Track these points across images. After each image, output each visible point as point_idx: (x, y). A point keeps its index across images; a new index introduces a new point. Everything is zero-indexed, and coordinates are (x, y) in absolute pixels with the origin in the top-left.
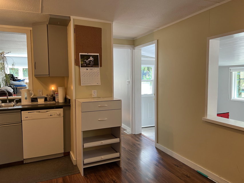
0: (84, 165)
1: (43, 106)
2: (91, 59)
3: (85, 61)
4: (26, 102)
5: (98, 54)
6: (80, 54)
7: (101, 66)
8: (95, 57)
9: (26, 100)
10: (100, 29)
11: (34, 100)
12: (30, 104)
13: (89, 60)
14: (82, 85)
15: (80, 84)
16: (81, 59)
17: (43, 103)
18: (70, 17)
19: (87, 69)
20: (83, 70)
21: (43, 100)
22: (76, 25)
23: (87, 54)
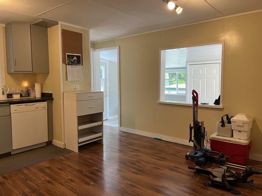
0: (79, 143)
2: (75, 58)
3: (71, 60)
4: (2, 98)
5: (80, 55)
6: (67, 54)
7: (82, 65)
8: (78, 57)
10: (81, 35)
13: (73, 59)
14: (68, 80)
15: (67, 79)
16: (68, 59)
18: (58, 22)
19: (72, 67)
20: (69, 67)
22: (63, 29)
23: (71, 54)
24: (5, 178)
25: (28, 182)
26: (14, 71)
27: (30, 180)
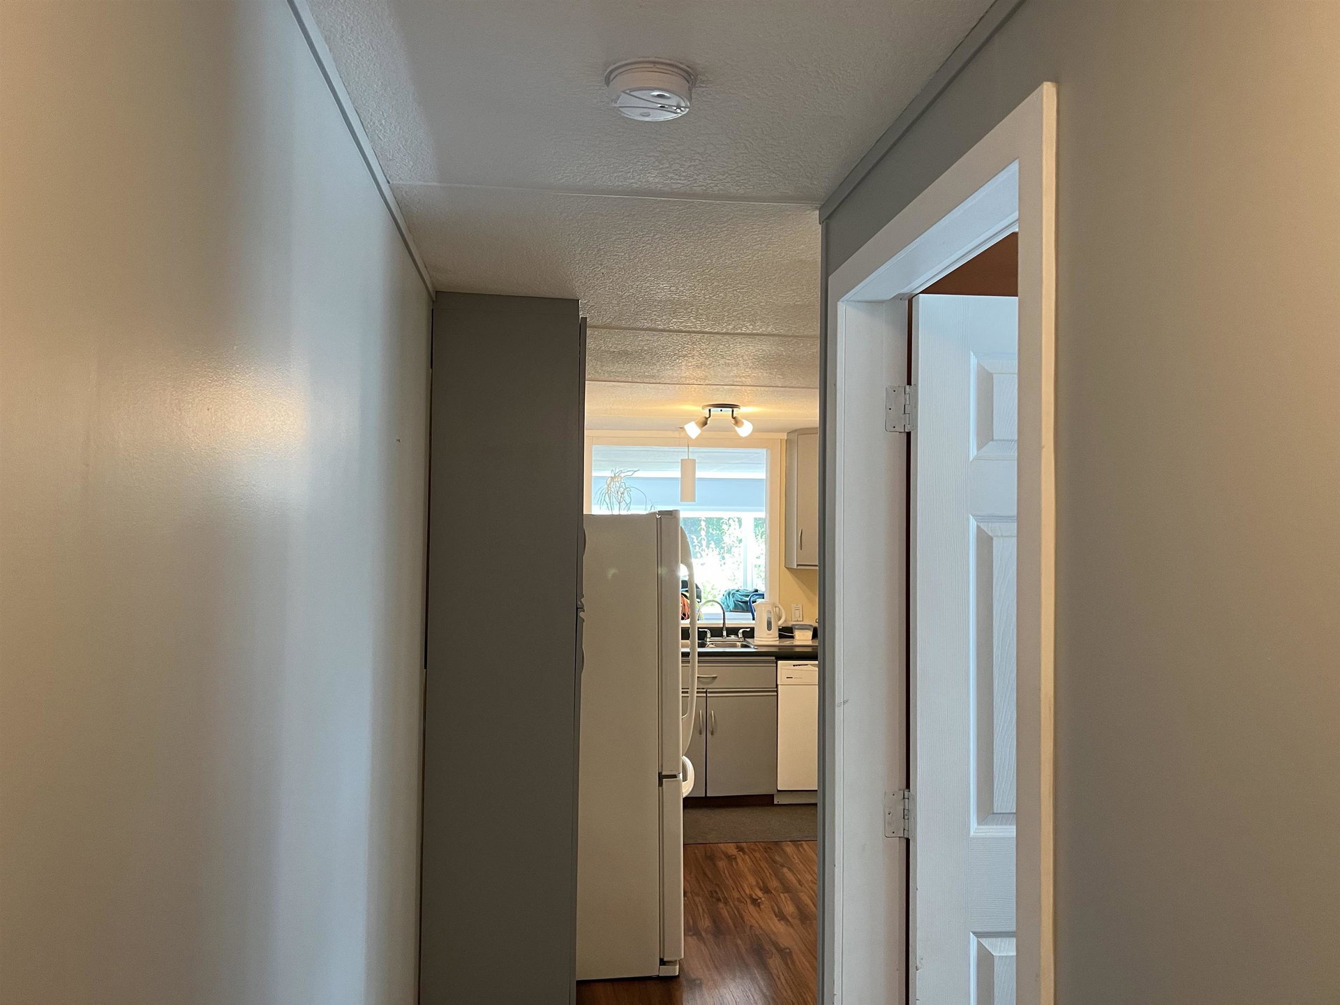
1: (809, 650)
4: (766, 638)
9: (770, 632)
11: (786, 632)
12: (777, 643)
17: (810, 643)
21: (810, 634)
24: (741, 849)
25: (785, 870)
26: (798, 565)
27: (790, 869)
